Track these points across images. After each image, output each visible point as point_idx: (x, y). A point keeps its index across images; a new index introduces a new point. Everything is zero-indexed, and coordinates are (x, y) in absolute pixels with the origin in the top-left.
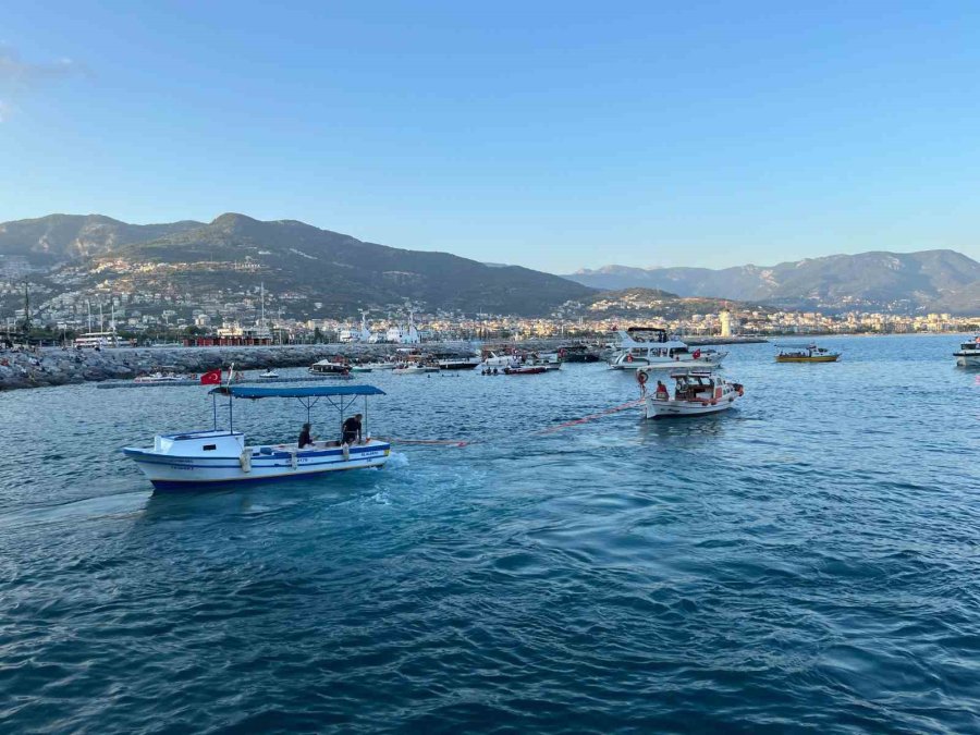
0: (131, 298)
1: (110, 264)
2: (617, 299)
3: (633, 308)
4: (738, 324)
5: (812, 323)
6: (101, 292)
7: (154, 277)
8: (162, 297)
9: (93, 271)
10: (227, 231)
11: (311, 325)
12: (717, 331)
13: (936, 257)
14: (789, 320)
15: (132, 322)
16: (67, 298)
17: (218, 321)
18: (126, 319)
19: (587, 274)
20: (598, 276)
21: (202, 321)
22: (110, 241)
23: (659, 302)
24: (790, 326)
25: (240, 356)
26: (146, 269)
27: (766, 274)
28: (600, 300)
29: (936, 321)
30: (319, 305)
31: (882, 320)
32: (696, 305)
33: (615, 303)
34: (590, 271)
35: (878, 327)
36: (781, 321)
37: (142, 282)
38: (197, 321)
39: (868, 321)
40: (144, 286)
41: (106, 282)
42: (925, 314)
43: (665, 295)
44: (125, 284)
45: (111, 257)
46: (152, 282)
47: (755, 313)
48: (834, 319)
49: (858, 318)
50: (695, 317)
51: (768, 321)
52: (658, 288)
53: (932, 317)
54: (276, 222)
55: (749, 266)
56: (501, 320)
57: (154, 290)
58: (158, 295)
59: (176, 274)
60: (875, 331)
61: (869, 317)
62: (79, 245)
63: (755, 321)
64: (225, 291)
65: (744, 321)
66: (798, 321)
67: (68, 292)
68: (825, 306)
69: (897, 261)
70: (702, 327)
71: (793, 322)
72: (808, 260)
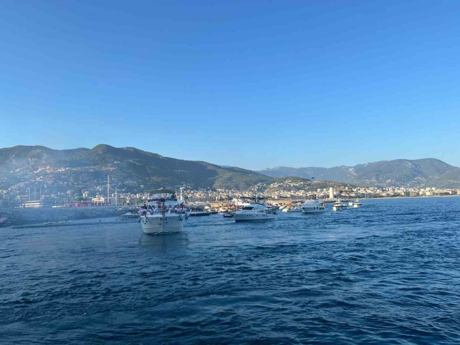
0: (53, 184)
1: (43, 168)
2: (282, 182)
3: (290, 186)
4: (339, 193)
5: (373, 192)
6: (39, 181)
7: (64, 174)
8: (68, 184)
9: (35, 172)
10: (100, 152)
11: (138, 196)
12: (328, 197)
13: (428, 161)
14: (362, 191)
15: (53, 195)
16: (22, 184)
17: (93, 194)
18: (50, 195)
19: (268, 171)
20: (274, 171)
21: (86, 194)
22: (44, 158)
23: (302, 183)
24: (362, 194)
25: (94, 212)
26: (60, 171)
27: (351, 170)
28: (274, 183)
29: (430, 191)
30: (142, 186)
31: (405, 190)
32: (319, 184)
33: (282, 184)
34: (269, 169)
35: (403, 194)
36: (359, 191)
37: (58, 177)
38: (84, 195)
39: (399, 191)
40: (59, 179)
41: (41, 177)
42: (424, 188)
43: (304, 180)
44: (50, 178)
45: (45, 165)
46: (63, 177)
47: (347, 188)
48: (383, 190)
49: (394, 190)
50: (319, 190)
51: (353, 191)
52: (301, 177)
53: (428, 189)
54: (124, 148)
55: (343, 166)
56: (228, 192)
57: (64, 180)
58: (65, 183)
59: (75, 173)
60: (402, 196)
61: (399, 189)
62: (30, 160)
63: (346, 192)
64: (98, 181)
65: (341, 192)
66: (366, 191)
67: (22, 182)
68: (379, 184)
69: (410, 164)
70: (322, 195)
71: (364, 192)
72: (369, 163)
